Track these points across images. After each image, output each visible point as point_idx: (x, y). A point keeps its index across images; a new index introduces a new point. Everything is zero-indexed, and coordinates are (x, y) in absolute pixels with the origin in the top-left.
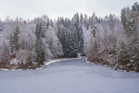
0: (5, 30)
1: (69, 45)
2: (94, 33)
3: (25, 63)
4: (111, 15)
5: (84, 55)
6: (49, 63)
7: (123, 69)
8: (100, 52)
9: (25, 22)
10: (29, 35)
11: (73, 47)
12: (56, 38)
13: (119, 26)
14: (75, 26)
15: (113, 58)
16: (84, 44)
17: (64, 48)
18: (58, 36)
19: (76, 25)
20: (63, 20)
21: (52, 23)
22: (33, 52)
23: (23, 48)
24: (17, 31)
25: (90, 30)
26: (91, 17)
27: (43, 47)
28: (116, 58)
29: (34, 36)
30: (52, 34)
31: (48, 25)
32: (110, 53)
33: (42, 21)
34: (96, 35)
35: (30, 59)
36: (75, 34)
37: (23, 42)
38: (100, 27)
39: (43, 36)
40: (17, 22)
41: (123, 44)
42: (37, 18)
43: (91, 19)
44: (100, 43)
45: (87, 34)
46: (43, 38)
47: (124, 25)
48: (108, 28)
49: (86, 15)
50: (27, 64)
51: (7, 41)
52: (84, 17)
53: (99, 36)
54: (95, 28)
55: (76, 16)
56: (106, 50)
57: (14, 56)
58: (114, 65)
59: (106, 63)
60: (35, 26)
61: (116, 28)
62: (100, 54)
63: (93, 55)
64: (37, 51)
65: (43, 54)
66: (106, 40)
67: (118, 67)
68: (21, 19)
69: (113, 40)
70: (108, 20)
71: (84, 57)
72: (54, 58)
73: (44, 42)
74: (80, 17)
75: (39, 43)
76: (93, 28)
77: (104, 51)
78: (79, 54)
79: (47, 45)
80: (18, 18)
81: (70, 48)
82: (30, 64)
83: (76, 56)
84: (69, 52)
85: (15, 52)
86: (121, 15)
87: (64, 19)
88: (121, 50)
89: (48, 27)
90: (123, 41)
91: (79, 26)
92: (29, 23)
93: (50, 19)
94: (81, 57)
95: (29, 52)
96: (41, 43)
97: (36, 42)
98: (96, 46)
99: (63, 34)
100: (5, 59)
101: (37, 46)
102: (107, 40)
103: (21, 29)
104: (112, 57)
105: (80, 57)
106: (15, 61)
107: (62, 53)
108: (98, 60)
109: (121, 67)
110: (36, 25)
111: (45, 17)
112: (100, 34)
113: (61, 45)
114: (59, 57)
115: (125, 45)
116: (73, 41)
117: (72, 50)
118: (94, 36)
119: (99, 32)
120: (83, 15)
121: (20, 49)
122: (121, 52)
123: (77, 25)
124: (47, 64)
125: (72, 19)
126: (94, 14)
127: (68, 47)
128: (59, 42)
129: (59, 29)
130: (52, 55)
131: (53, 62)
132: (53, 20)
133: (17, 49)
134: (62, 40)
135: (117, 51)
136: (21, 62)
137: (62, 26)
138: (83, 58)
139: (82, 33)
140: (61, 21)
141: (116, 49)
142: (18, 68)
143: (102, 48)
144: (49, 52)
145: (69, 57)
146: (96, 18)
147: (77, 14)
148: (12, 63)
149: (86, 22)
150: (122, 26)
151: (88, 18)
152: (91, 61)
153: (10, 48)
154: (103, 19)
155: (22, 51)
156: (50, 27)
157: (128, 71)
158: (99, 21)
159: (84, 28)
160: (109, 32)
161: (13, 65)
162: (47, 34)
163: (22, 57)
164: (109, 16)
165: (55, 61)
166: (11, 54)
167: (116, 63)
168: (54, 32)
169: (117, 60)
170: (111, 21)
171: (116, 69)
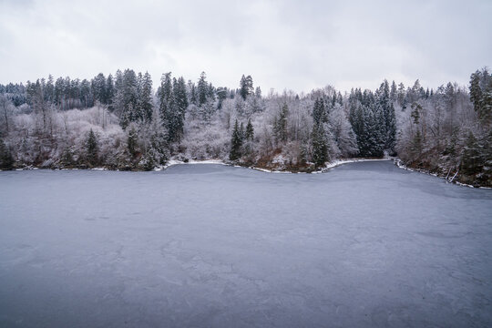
0: (267, 110)
1: (369, 137)
2: (416, 116)
3: (294, 162)
4: (449, 85)
5: (395, 155)
6: (334, 165)
7: (468, 182)
8: (425, 150)
9: (297, 97)
10: (303, 119)
11: (377, 140)
12: (347, 124)
13: (465, 104)
14: (381, 103)
15: (449, 162)
16: (397, 136)
17: (360, 141)
18: (351, 121)
19: (383, 101)
20: (360, 94)
21: (341, 99)
22: (308, 146)
23: (293, 139)
24: (285, 112)
25: (409, 110)
26: (411, 87)
27: (324, 139)
28: (456, 163)
29: (310, 119)
30: (340, 117)
31: (334, 102)
32: (445, 154)
33: (324, 96)
34: (419, 120)
35: (303, 156)
36: (380, 118)
37: (293, 129)
38: (428, 107)
39: (325, 120)
40: (285, 97)
41: (471, 136)
42: (316, 90)
43: (411, 92)
44: (427, 135)
45: (403, 118)
46: (325, 124)
47: (476, 103)
48: (442, 108)
49: (401, 85)
50: (298, 163)
51: (270, 127)
52: (398, 87)
53: (424, 121)
54: (419, 107)
55: (385, 85)
56: (438, 148)
57: (279, 151)
58: (451, 175)
59: (437, 170)
60: (312, 103)
61: (459, 109)
62: (424, 154)
63: (413, 154)
64: (314, 144)
65: (324, 149)
66: (438, 129)
67: (458, 179)
68: (291, 92)
69: (451, 129)
70: (444, 92)
71: (395, 158)
72: (343, 157)
73: (326, 129)
74: (390, 89)
75: (318, 132)
76: (415, 107)
77: (434, 149)
78: (386, 153)
79: (332, 135)
80: (287, 91)
81: (370, 141)
82: (304, 164)
83: (380, 155)
84: (368, 148)
85: (280, 144)
86: (470, 85)
87: (362, 92)
88: (466, 148)
89: (334, 104)
90: (471, 133)
91: (389, 103)
92: (304, 99)
93: (337, 92)
94: (390, 158)
95: (303, 145)
96: (322, 132)
97: (314, 130)
98: (418, 140)
99: (360, 117)
100: (266, 155)
101: (315, 135)
102: (441, 129)
103: (290, 108)
104: (448, 159)
105: (387, 158)
106: (280, 159)
107: (356, 149)
108: (421, 165)
109: (465, 178)
110: (314, 102)
111: (329, 88)
112: (426, 119)
113: (355, 136)
114: (351, 156)
115: (475, 140)
116: (378, 129)
117: (373, 144)
118: (416, 122)
119: (425, 114)
120: (397, 84)
121: (289, 139)
122: (466, 151)
123: (385, 102)
124: (329, 166)
125: (377, 92)
126: (417, 83)
127: (367, 139)
128: (352, 130)
129: (353, 109)
130: (340, 151)
131: (339, 163)
132: (343, 94)
133: (284, 140)
134: (358, 126)
135: (459, 149)
136: (289, 161)
137: (358, 103)
138: (393, 160)
139: (393, 116)
140: (358, 96)
141: (456, 147)
142: (284, 170)
143: (430, 144)
144: (334, 147)
145: (369, 157)
146: (422, 89)
147: (386, 82)
148: (275, 162)
149: (401, 96)
150: (472, 104)
151: (406, 89)
152: (408, 166)
153: (274, 137)
154: (434, 92)
155: (292, 143)
156: (337, 104)
157: (477, 187)
158: (426, 95)
159: (397, 108)
160: (445, 116)
161: (278, 164)
162: (332, 116)
163: (291, 153)
164: (445, 86)
165: (343, 162)
166: (274, 147)
167: (455, 171)
168: (343, 113)
169: (458, 166)
170: (451, 96)
171: (454, 182)
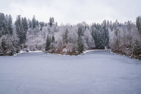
0: (60, 31)
1: (99, 41)
2: (116, 33)
3: (71, 51)
4: (129, 21)
5: (109, 48)
6: (86, 52)
7: (136, 58)
8: (120, 46)
9: (72, 26)
10: (74, 34)
11: (102, 43)
12: (91, 36)
13: (134, 29)
14: (103, 28)
15: (129, 50)
16: (110, 41)
17: (96, 43)
18: (92, 35)
19: (104, 28)
20: (96, 25)
21: (88, 27)
22: (76, 45)
23: (70, 42)
24: (67, 32)
25: (114, 31)
26: (115, 22)
27: (82, 42)
28: (131, 51)
29: (77, 35)
30: (88, 34)
31: (86, 28)
32: (127, 47)
33: (82, 26)
34: (118, 35)
35: (74, 49)
36: (103, 34)
37: (70, 39)
38: (121, 29)
39: (82, 35)
40: (67, 26)
41: (137, 41)
42: (79, 23)
43: (115, 24)
44: (121, 40)
45: (111, 34)
46: (82, 36)
47: (138, 28)
48: (126, 30)
49: (111, 21)
50: (72, 52)
51: (61, 38)
52: (110, 22)
53: (120, 35)
54: (117, 30)
55: (105, 22)
56: (125, 45)
57: (65, 47)
58: (130, 55)
59: (124, 54)
60: (77, 28)
61: (132, 30)
62: (120, 47)
63: (116, 48)
64: (78, 44)
65: (82, 46)
66: (125, 38)
67: (132, 57)
68: (69, 24)
69: (130, 38)
70: (127, 24)
71: (109, 49)
72: (89, 49)
73: (83, 38)
74: (107, 23)
75: (80, 40)
76: (116, 30)
77: (123, 46)
78: (105, 47)
79: (85, 41)
80: (68, 24)
81: (100, 43)
82: (74, 52)
83: (103, 48)
84: (99, 46)
85: (65, 44)
86: (136, 21)
87: (96, 24)
88: (135, 45)
89: (86, 29)
90: (137, 39)
91: (106, 29)
92: (74, 27)
93: (87, 24)
94: (107, 49)
95: (74, 45)
96: (81, 39)
97: (78, 39)
98: (117, 42)
99: (95, 33)
100: (60, 48)
101: (78, 41)
102: (126, 38)
103: (69, 30)
104: (129, 49)
105: (106, 49)
106: (65, 50)
107: (94, 46)
108: (119, 52)
109: (135, 56)
110: (78, 28)
111: (84, 22)
112: (120, 34)
113: (94, 41)
114: (93, 49)
115: (139, 42)
116: (102, 38)
117: (101, 44)
118: (116, 35)
119: (120, 32)
120: (109, 21)
121: (68, 42)
122: (135, 46)
123: (105, 28)
124: (84, 52)
125: (102, 24)
126: (116, 21)
127: (98, 42)
128: (93, 39)
129: (93, 30)
130: (88, 47)
131: (88, 51)
132: (89, 25)
133: (67, 42)
134: (95, 37)
135: (133, 46)
136: (69, 51)
137: (95, 28)
138: (108, 50)
139: (108, 33)
140: (95, 26)
141: (132, 45)
142: (67, 54)
143: (122, 44)
144: (86, 45)
145: (99, 49)
146: (118, 23)
147: (105, 20)
148: (63, 51)
149: (111, 26)
150: (137, 29)
151: (112, 23)
152: (114, 52)
153: (63, 42)
154: (123, 24)
155: (70, 44)
156: (87, 29)
157: (140, 60)
158: (120, 25)
159: (109, 30)
160: (127, 33)
161: (64, 52)
162: (85, 33)
163: (69, 48)
164: (127, 22)
165: (89, 51)
166: (63, 46)
167: (131, 54)
168: (89, 32)
169: (132, 52)
170: (129, 25)
171: (131, 58)
